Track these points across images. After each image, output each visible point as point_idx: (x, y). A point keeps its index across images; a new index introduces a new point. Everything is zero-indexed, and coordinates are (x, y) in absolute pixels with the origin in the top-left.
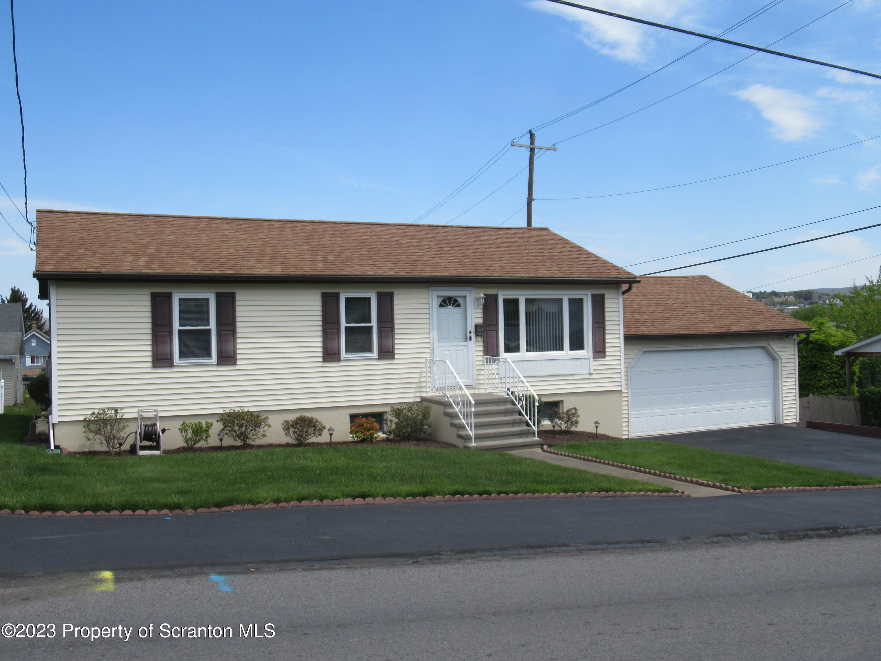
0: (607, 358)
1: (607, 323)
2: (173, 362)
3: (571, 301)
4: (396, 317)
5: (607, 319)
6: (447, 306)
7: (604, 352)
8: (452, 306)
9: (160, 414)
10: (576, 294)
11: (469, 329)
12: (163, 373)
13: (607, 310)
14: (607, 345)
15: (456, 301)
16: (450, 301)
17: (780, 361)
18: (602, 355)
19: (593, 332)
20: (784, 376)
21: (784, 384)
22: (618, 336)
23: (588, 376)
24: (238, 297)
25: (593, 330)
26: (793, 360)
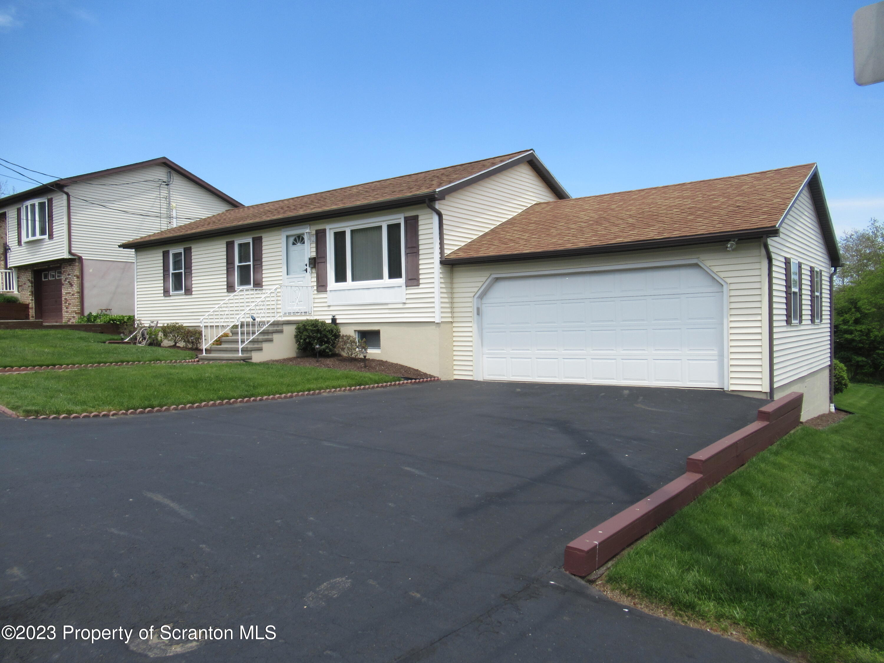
0: (421, 286)
1: (420, 247)
2: (169, 293)
3: (389, 227)
5: (420, 242)
6: (297, 243)
7: (418, 279)
8: (300, 243)
10: (394, 220)
11: (305, 263)
12: (168, 300)
13: (420, 233)
14: (420, 272)
15: (302, 238)
16: (299, 239)
17: (725, 286)
18: (415, 282)
19: (406, 258)
20: (733, 312)
21: (732, 325)
22: (433, 261)
23: (402, 305)
24: (193, 250)
25: (405, 256)
26: (757, 285)
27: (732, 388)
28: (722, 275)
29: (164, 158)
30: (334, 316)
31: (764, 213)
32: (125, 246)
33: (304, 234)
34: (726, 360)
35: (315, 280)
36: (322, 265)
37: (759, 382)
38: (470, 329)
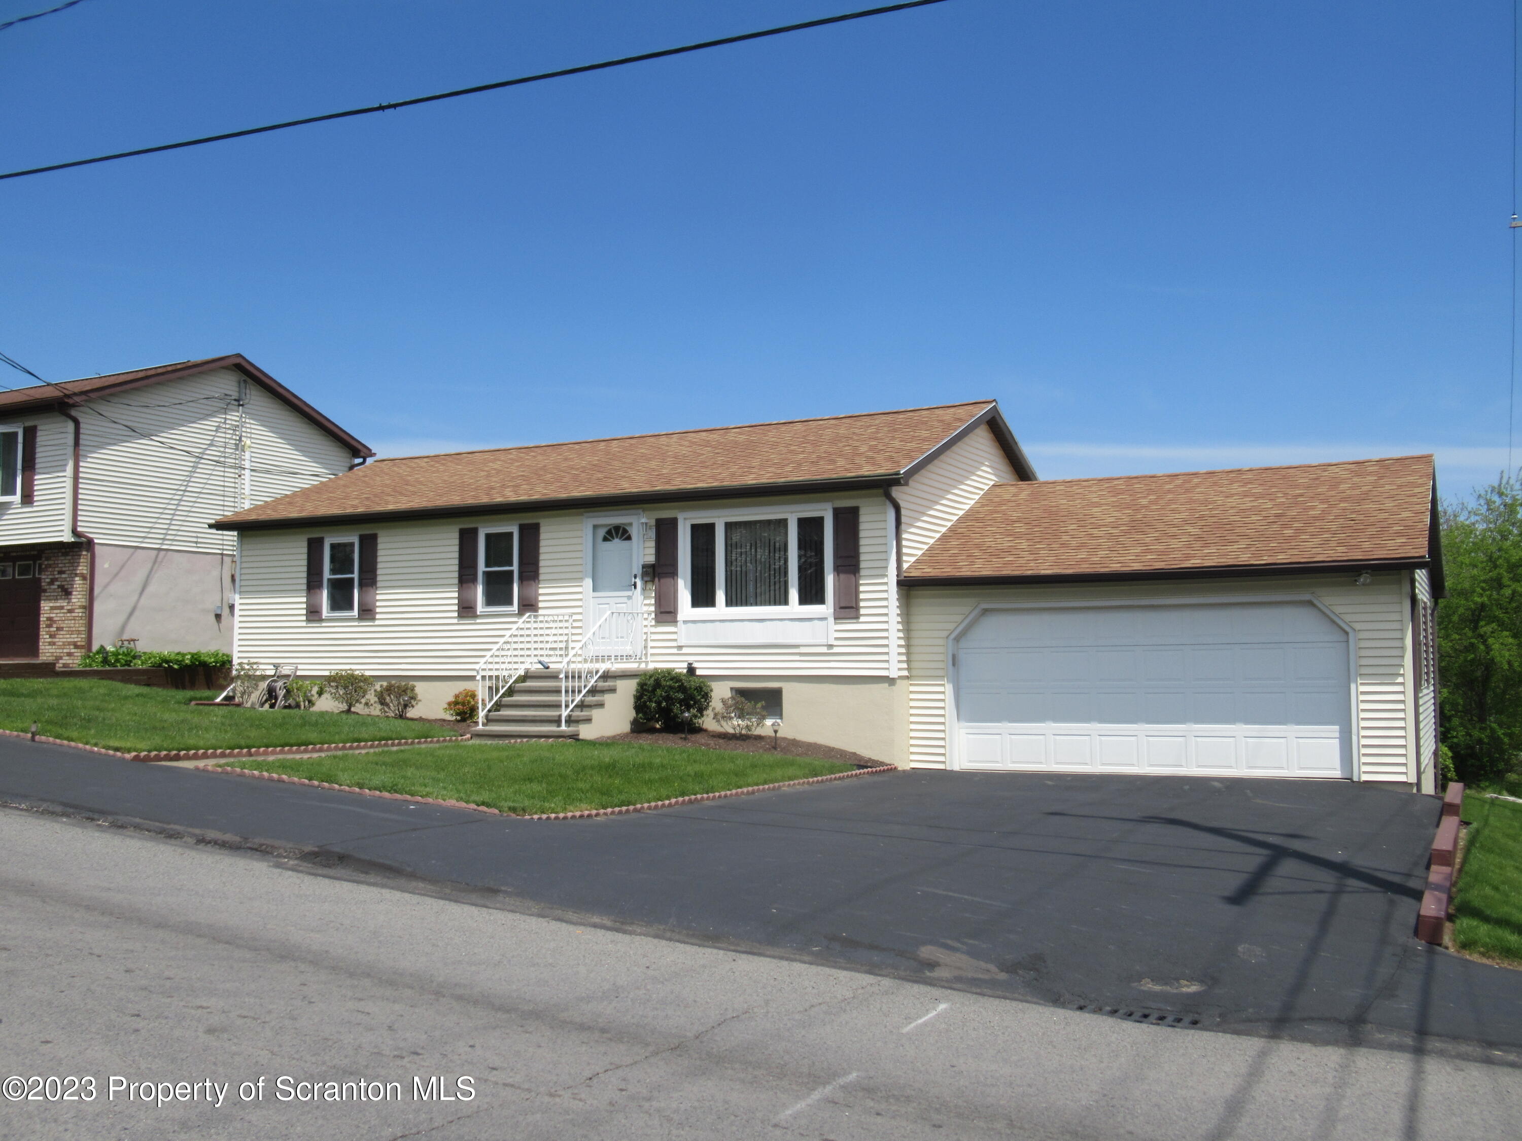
0: (862, 619)
1: (862, 557)
2: (321, 615)
3: (802, 522)
4: (541, 557)
5: (863, 549)
6: (613, 538)
7: (856, 608)
8: (621, 538)
9: (299, 673)
10: (810, 511)
11: (633, 572)
12: (316, 628)
14: (862, 596)
15: (625, 531)
16: (620, 533)
17: (1351, 635)
18: (852, 612)
19: (836, 574)
20: (1364, 671)
21: (1362, 689)
22: (885, 580)
23: (826, 648)
24: (380, 540)
25: (834, 570)
26: (1397, 635)
27: (1365, 778)
28: (1348, 618)
29: (239, 356)
30: (689, 664)
31: (1399, 534)
32: (220, 526)
33: (631, 524)
34: (1354, 738)
35: (653, 601)
36: (666, 577)
37: (1402, 769)
38: (941, 689)
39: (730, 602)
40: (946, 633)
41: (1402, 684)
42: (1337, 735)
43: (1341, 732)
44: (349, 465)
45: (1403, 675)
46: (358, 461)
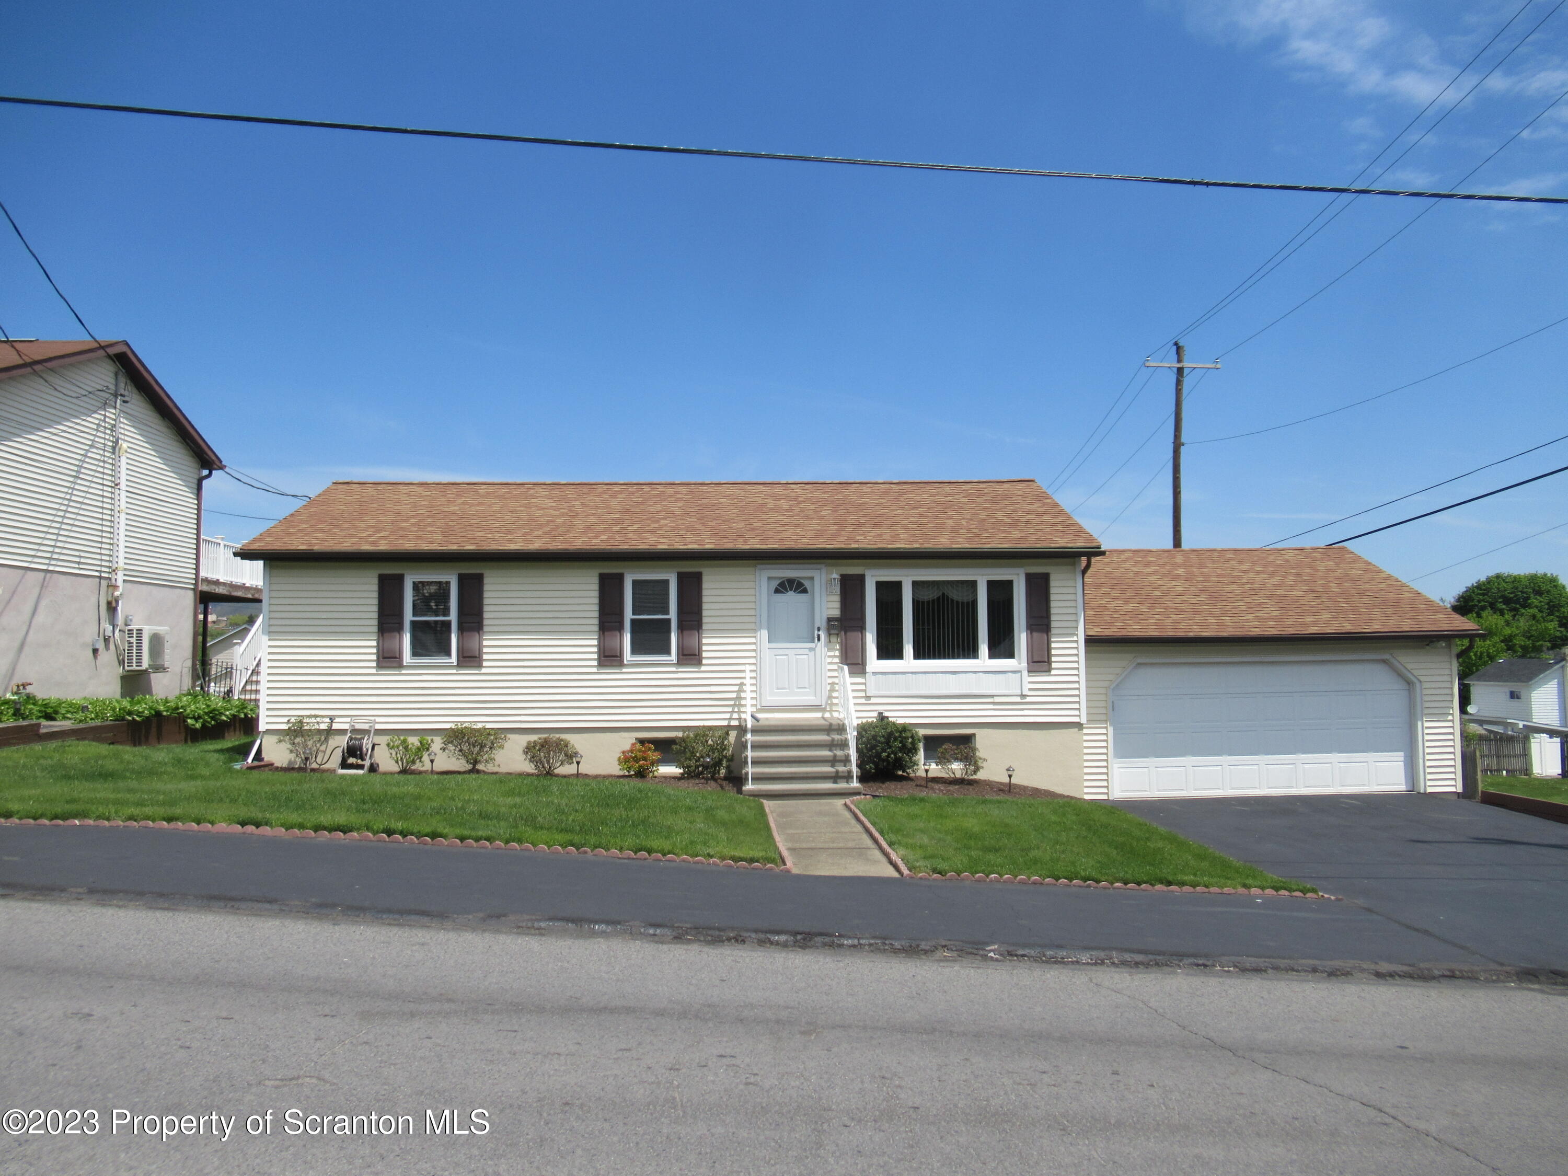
0: (1053, 672)
1: (1053, 618)
2: (402, 661)
3: (991, 584)
4: (705, 606)
5: (1053, 611)
6: (787, 591)
7: (1049, 662)
8: (795, 591)
9: (378, 727)
10: (1000, 574)
11: (817, 624)
12: (390, 677)
13: (1052, 597)
14: (1053, 652)
15: (800, 585)
16: (794, 586)
17: (1418, 685)
18: (1044, 666)
19: (1029, 632)
20: (1426, 711)
21: (1426, 724)
22: (1075, 638)
23: (1019, 698)
24: (486, 580)
25: (1027, 628)
26: (1448, 685)
27: (1429, 790)
28: (1416, 672)
29: (124, 344)
30: (878, 713)
33: (807, 578)
34: (1420, 761)
35: (837, 653)
36: (854, 631)
37: (1453, 783)
38: (1104, 731)
39: (918, 655)
40: (1106, 684)
41: (1452, 721)
42: (1402, 759)
43: (1405, 757)
44: (197, 477)
45: (1452, 714)
46: (205, 472)
